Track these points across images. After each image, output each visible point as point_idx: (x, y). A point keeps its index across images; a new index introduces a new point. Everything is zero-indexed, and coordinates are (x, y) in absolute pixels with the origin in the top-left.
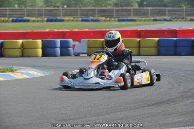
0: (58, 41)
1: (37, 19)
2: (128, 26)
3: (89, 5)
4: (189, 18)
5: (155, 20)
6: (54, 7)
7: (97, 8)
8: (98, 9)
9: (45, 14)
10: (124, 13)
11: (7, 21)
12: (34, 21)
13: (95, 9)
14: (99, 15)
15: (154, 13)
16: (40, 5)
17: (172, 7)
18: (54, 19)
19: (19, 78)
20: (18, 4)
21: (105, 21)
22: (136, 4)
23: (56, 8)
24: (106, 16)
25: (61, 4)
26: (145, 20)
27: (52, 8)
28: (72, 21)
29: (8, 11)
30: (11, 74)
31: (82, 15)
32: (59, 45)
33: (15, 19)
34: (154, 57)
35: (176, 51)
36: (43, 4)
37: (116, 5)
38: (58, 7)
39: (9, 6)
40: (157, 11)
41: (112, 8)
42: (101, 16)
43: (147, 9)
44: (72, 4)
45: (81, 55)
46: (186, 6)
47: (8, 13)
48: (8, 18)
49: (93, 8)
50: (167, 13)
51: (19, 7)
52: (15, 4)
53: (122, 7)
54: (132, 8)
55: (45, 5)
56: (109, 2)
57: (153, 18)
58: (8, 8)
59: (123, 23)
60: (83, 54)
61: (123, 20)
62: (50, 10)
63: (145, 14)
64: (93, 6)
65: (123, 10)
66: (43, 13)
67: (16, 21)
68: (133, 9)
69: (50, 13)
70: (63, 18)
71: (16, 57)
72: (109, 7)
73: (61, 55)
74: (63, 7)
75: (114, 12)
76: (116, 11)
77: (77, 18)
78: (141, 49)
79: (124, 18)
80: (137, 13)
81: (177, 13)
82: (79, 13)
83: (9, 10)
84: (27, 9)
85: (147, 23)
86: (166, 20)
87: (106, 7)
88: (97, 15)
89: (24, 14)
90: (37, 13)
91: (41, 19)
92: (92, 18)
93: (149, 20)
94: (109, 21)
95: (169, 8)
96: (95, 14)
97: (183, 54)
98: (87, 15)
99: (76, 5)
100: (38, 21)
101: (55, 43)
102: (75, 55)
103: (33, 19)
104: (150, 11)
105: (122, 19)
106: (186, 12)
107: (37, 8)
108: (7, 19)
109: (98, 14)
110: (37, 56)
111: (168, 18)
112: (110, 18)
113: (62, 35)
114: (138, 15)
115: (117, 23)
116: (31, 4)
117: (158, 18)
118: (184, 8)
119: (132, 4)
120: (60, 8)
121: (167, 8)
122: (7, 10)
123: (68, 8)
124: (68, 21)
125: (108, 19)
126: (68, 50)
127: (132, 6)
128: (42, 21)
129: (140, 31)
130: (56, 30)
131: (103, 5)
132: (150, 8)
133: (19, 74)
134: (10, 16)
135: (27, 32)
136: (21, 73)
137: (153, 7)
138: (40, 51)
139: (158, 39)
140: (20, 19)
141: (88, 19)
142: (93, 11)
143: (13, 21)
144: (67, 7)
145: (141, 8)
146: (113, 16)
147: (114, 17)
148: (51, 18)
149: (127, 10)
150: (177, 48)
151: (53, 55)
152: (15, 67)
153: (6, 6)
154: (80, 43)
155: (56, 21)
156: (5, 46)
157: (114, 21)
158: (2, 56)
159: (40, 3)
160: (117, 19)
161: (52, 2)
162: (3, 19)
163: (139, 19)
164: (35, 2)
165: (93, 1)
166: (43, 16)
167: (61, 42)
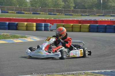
0: (43, 24)
3: (51, 7)
4: (97, 15)
5: (82, 15)
6: (36, 7)
7: (55, 9)
10: (68, 12)
11: (14, 13)
12: (26, 13)
17: (89, 9)
19: (29, 41)
20: (19, 5)
21: (59, 15)
22: (73, 8)
24: (59, 13)
25: (38, 6)
26: (77, 15)
28: (44, 14)
30: (26, 39)
31: (49, 11)
32: (43, 26)
33: (18, 12)
34: (88, 33)
37: (64, 8)
39: (14, 6)
40: (82, 11)
41: (62, 9)
42: (57, 13)
44: (44, 6)
45: (53, 31)
49: (53, 9)
50: (87, 12)
51: (19, 7)
52: (17, 5)
53: (67, 8)
55: (31, 7)
56: (60, 6)
59: (67, 16)
60: (54, 30)
61: (67, 15)
62: (34, 9)
63: (77, 12)
64: (53, 8)
65: (67, 10)
66: (31, 10)
67: (18, 13)
70: (40, 13)
71: (24, 30)
72: (60, 9)
73: (44, 30)
74: (39, 8)
76: (64, 10)
77: (46, 13)
78: (81, 29)
80: (73, 11)
81: (92, 12)
83: (15, 8)
84: (23, 8)
85: (78, 16)
86: (86, 15)
89: (22, 10)
90: (28, 10)
93: (79, 15)
94: (61, 15)
96: (54, 11)
97: (101, 32)
98: (51, 12)
99: (46, 7)
100: (28, 14)
102: (51, 31)
104: (79, 11)
106: (96, 12)
107: (28, 8)
108: (14, 12)
109: (56, 11)
110: (33, 30)
111: (88, 14)
113: (44, 21)
115: (65, 16)
116: (25, 5)
118: (95, 10)
121: (87, 10)
124: (42, 14)
125: (60, 14)
126: (48, 28)
127: (70, 8)
128: (30, 14)
134: (16, 10)
135: (28, 19)
136: (30, 38)
137: (80, 9)
138: (35, 28)
139: (89, 25)
140: (20, 12)
142: (53, 10)
143: (17, 13)
144: (41, 8)
145: (75, 9)
146: (63, 12)
148: (34, 12)
149: (69, 10)
150: (98, 29)
151: (41, 30)
152: (26, 35)
154: (53, 25)
155: (37, 14)
156: (18, 25)
157: (63, 15)
158: (17, 29)
159: (29, 5)
160: (64, 14)
161: (34, 5)
162: (12, 12)
163: (75, 14)
164: (27, 4)
165: (53, 6)
166: (31, 12)
167: (45, 24)
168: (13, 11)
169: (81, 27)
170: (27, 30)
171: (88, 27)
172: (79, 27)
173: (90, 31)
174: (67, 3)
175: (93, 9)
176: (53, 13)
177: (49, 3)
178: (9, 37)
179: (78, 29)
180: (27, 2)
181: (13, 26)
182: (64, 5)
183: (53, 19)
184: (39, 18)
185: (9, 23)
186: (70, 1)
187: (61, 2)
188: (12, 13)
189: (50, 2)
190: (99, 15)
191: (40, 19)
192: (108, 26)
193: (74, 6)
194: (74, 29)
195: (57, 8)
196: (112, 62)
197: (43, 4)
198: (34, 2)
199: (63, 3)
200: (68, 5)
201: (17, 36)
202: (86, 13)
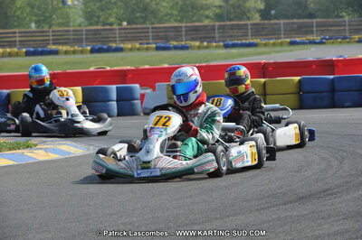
1: (72, 49)
2: (242, 55)
3: (169, 20)
4: (356, 37)
5: (292, 43)
6: (104, 25)
7: (183, 25)
8: (186, 27)
9: (86, 39)
10: (235, 32)
11: (17, 55)
12: (66, 53)
13: (181, 27)
14: (189, 37)
15: (290, 31)
16: (78, 22)
17: (323, 17)
18: (105, 47)
19: (41, 159)
20: (36, 22)
21: (199, 48)
22: (257, 15)
23: (108, 27)
24: (202, 39)
25: (117, 19)
26: (274, 44)
27: (99, 27)
28: (139, 49)
29: (18, 35)
30: (26, 152)
31: (156, 38)
32: (114, 95)
33: (32, 49)
35: (333, 99)
36: (82, 20)
37: (219, 17)
38: (111, 24)
39: (18, 26)
40: (295, 26)
41: (212, 24)
42: (193, 39)
43: (276, 24)
44: (137, 18)
46: (349, 15)
47: (18, 39)
48: (19, 49)
49: (176, 24)
50: (315, 29)
51: (38, 27)
52: (31, 21)
54: (249, 22)
55: (87, 23)
56: (207, 13)
57: (288, 40)
58: (17, 30)
59: (234, 51)
61: (234, 46)
62: (97, 30)
63: (274, 32)
64: (176, 21)
65: (232, 27)
66: (84, 37)
67: (34, 53)
68: (252, 25)
69: (98, 36)
70: (122, 45)
72: (207, 22)
74: (121, 25)
75: (216, 31)
76: (219, 29)
77: (148, 44)
78: (267, 97)
79: (236, 42)
80: (258, 31)
81: (332, 28)
82: (151, 34)
83: (20, 33)
84: (53, 31)
85: (277, 49)
87: (201, 21)
88: (184, 38)
89: (49, 40)
90: (71, 37)
91: (81, 48)
92: (175, 43)
93: (281, 44)
94: (207, 47)
95: (318, 20)
96: (181, 36)
97: (347, 104)
98: (167, 39)
99: (145, 19)
100: (74, 52)
101: (106, 91)
102: (145, 114)
103: (65, 48)
104: (282, 26)
105: (231, 43)
106: (349, 25)
107: (71, 29)
108: (15, 50)
109: (186, 35)
111: (318, 39)
112: (208, 42)
113: (120, 76)
114: (262, 35)
115: (223, 51)
116: (60, 21)
117: (298, 40)
118: (347, 18)
119: (249, 15)
120: (115, 27)
121: (314, 20)
122: (15, 33)
123: (129, 26)
124: (131, 50)
125: (205, 44)
126: (132, 105)
127: (248, 19)
128: (82, 52)
129: (265, 64)
130: (108, 68)
131: (195, 19)
132: (282, 21)
133: (42, 152)
134: (23, 44)
136: (46, 150)
137: (287, 18)
139: (298, 78)
140: (40, 49)
141: (167, 45)
142: (177, 29)
143: (28, 54)
144: (128, 24)
145: (266, 22)
146: (214, 37)
147: (217, 39)
148: (98, 45)
149: (239, 27)
150: (336, 93)
152: (34, 139)
153: (15, 27)
154: (154, 90)
155: (109, 50)
157: (216, 47)
159: (77, 19)
160: (222, 44)
161: (98, 17)
162: (8, 50)
163: (264, 42)
164: (67, 16)
165: (175, 12)
166: (84, 43)
167: (118, 89)
168: (15, 45)
173: (302, 106)
175: (342, 17)
177: (157, 4)
182: (220, 6)
188: (10, 55)
193: (262, 6)
195: (192, 22)
197: (133, 10)
200: (239, 6)
202: (311, 33)
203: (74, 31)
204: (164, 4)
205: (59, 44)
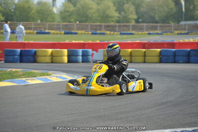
1: (56, 32)
3: (96, 22)
4: (176, 32)
5: (149, 34)
6: (69, 22)
7: (103, 24)
10: (126, 29)
11: (32, 33)
12: (54, 33)
15: (148, 29)
17: (162, 23)
18: (70, 32)
19: (55, 81)
20: (41, 20)
21: (109, 34)
22: (134, 21)
23: (71, 24)
24: (111, 31)
25: (75, 20)
26: (141, 34)
27: (68, 24)
28: (84, 34)
30: (48, 77)
31: (92, 29)
32: (81, 54)
33: (39, 31)
34: (157, 64)
35: (175, 59)
36: (59, 20)
37: (118, 22)
38: (72, 22)
40: (150, 27)
41: (115, 24)
42: (107, 30)
43: (142, 25)
46: (173, 22)
47: (33, 27)
49: (98, 24)
50: (159, 28)
51: (41, 22)
52: (38, 20)
54: (131, 24)
55: (62, 21)
56: (113, 19)
57: (147, 32)
58: (33, 23)
59: (124, 36)
60: (99, 61)
61: (124, 34)
63: (141, 29)
64: (99, 22)
65: (124, 26)
66: (61, 27)
67: (40, 33)
69: (67, 27)
70: (77, 32)
71: (47, 63)
72: (112, 24)
73: (82, 62)
74: (76, 22)
76: (118, 26)
77: (88, 31)
78: (146, 57)
79: (125, 32)
80: (134, 28)
81: (166, 28)
84: (48, 24)
85: (143, 36)
86: (158, 34)
87: (109, 23)
88: (103, 30)
89: (46, 28)
90: (56, 27)
93: (144, 34)
97: (181, 62)
98: (96, 30)
99: (86, 21)
100: (57, 34)
102: (93, 62)
104: (145, 27)
105: (123, 32)
106: (174, 27)
107: (56, 23)
108: (32, 31)
109: (104, 28)
110: (63, 62)
111: (160, 32)
112: (114, 32)
113: (82, 46)
114: (136, 30)
115: (120, 36)
116: (51, 20)
117: (151, 32)
118: (172, 24)
120: (74, 23)
121: (159, 25)
123: (80, 24)
124: (81, 34)
125: (112, 33)
126: (88, 58)
127: (130, 22)
128: (60, 34)
132: (145, 24)
133: (55, 78)
134: (35, 29)
135: (54, 43)
136: (57, 77)
138: (66, 59)
139: (160, 50)
142: (101, 26)
143: (37, 33)
144: (80, 22)
145: (138, 24)
147: (117, 31)
148: (67, 31)
149: (126, 26)
150: (176, 57)
151: (76, 62)
152: (50, 71)
153: (31, 21)
154: (97, 52)
155: (71, 33)
156: (38, 54)
157: (117, 34)
158: (35, 61)
160: (119, 33)
161: (67, 19)
162: (29, 31)
163: (137, 33)
164: (54, 18)
165: (99, 19)
166: (61, 30)
167: (83, 51)
169: (147, 55)
170: (52, 62)
171: (158, 54)
172: (143, 54)
173: (161, 62)
174: (123, 13)
175: (170, 23)
176: (98, 32)
177: (92, 15)
178: (21, 75)
179: (141, 59)
180: (55, 14)
181: (28, 56)
182: (118, 17)
183: (98, 42)
184: (75, 40)
185: (21, 51)
186: (128, 10)
187: (114, 12)
188: (29, 33)
189: (94, 13)
190: (179, 32)
191: (77, 42)
192: (192, 52)
193: (135, 17)
194: (133, 58)
196: (195, 115)
197: (82, 17)
198: (67, 14)
199: (116, 14)
200: (126, 17)
201: (34, 73)
202: (157, 29)
203: (57, 24)
204: (94, 15)
205: (50, 30)
